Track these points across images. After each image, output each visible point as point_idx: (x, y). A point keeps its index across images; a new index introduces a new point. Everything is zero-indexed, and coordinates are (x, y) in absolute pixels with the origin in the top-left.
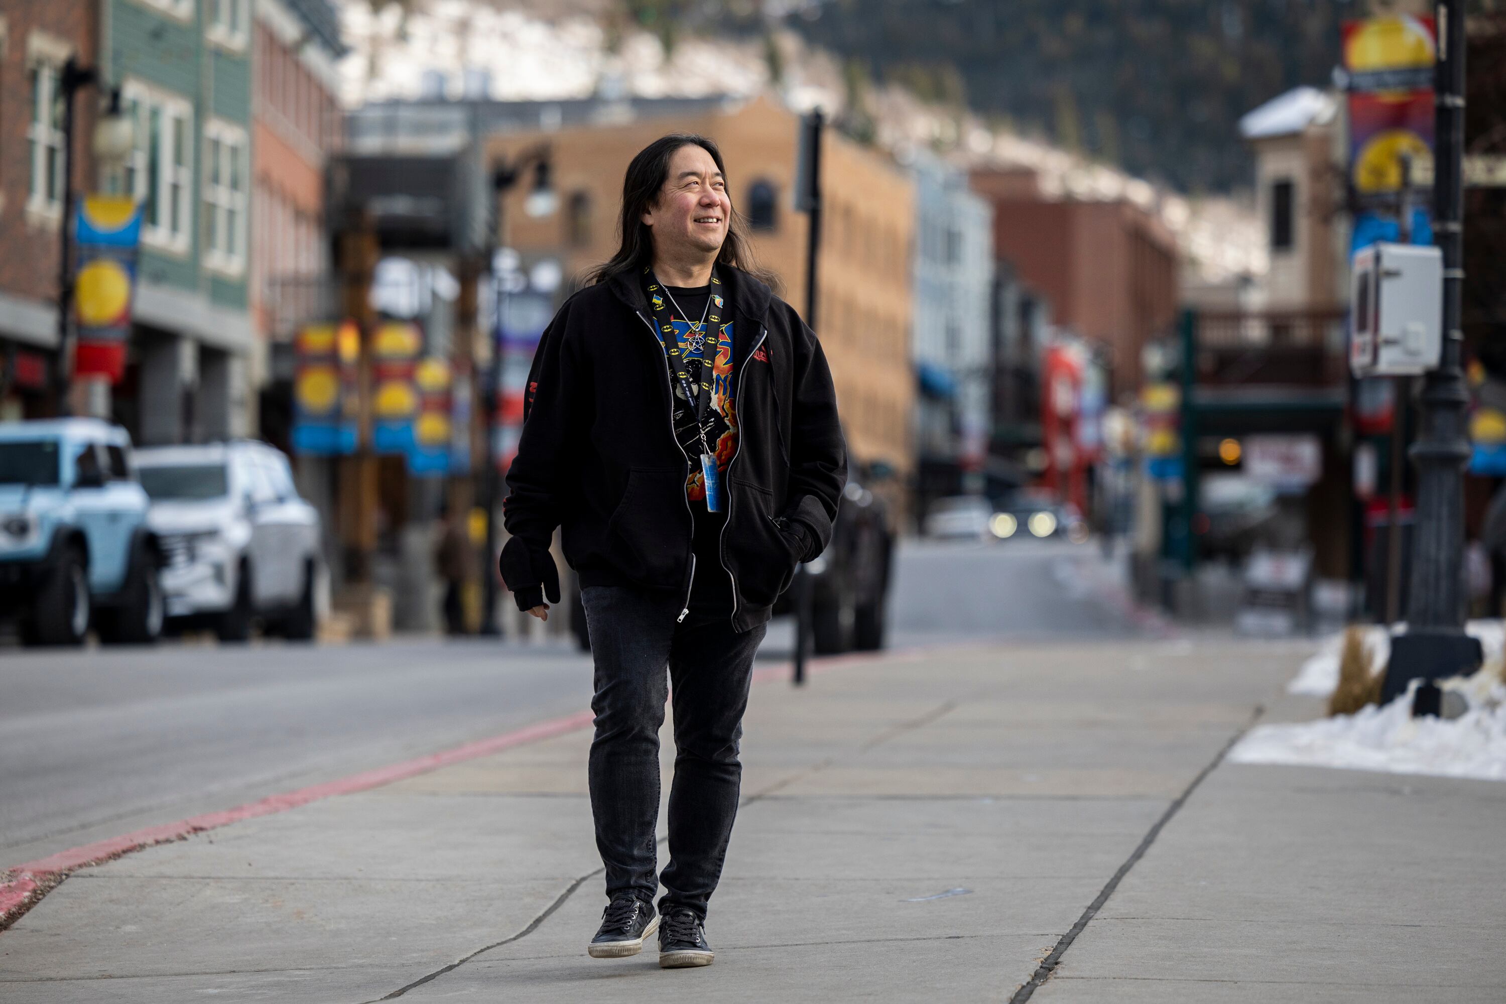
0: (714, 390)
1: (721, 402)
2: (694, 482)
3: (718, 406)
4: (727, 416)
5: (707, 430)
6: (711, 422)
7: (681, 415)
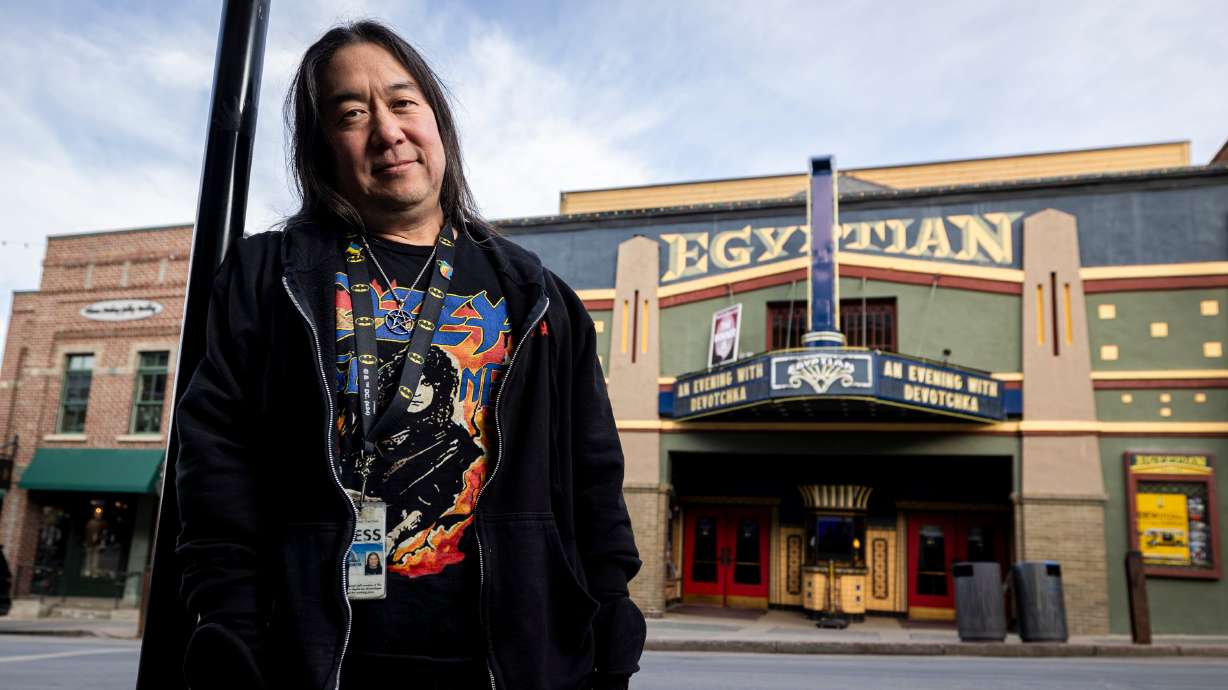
0: (458, 394)
1: (469, 411)
2: (426, 544)
3: (465, 419)
4: (478, 435)
5: (447, 458)
6: (453, 445)
7: (405, 437)
